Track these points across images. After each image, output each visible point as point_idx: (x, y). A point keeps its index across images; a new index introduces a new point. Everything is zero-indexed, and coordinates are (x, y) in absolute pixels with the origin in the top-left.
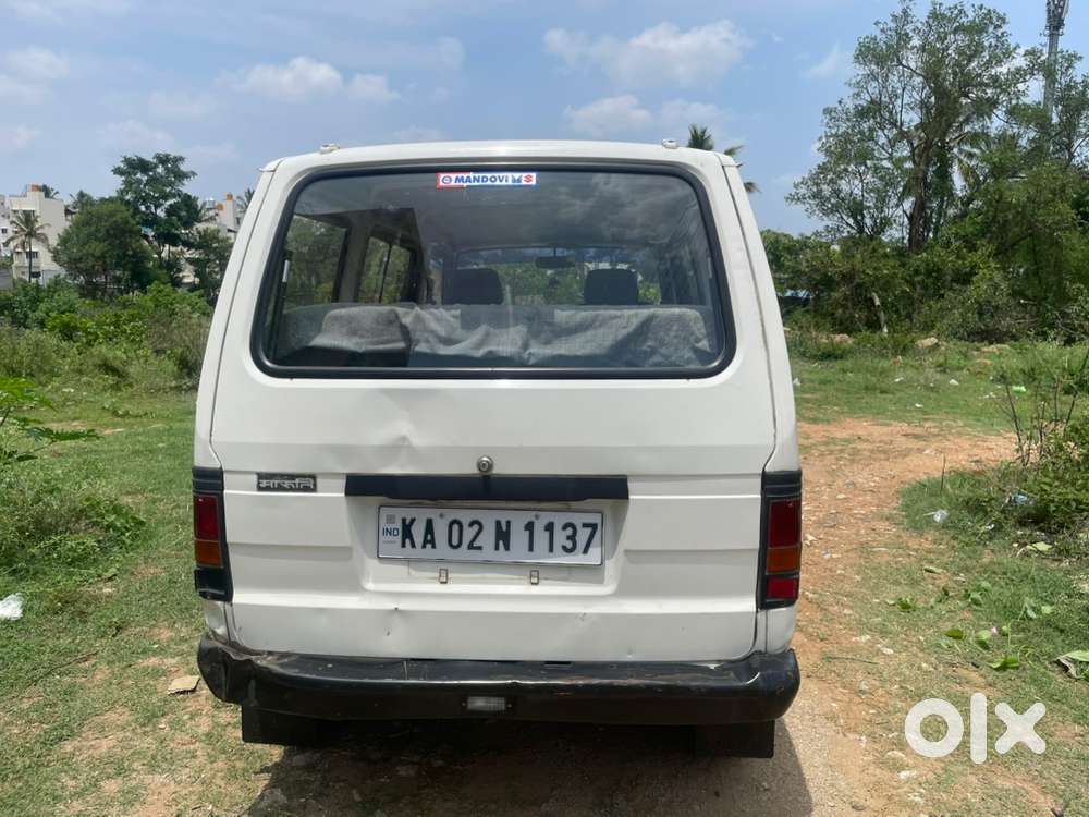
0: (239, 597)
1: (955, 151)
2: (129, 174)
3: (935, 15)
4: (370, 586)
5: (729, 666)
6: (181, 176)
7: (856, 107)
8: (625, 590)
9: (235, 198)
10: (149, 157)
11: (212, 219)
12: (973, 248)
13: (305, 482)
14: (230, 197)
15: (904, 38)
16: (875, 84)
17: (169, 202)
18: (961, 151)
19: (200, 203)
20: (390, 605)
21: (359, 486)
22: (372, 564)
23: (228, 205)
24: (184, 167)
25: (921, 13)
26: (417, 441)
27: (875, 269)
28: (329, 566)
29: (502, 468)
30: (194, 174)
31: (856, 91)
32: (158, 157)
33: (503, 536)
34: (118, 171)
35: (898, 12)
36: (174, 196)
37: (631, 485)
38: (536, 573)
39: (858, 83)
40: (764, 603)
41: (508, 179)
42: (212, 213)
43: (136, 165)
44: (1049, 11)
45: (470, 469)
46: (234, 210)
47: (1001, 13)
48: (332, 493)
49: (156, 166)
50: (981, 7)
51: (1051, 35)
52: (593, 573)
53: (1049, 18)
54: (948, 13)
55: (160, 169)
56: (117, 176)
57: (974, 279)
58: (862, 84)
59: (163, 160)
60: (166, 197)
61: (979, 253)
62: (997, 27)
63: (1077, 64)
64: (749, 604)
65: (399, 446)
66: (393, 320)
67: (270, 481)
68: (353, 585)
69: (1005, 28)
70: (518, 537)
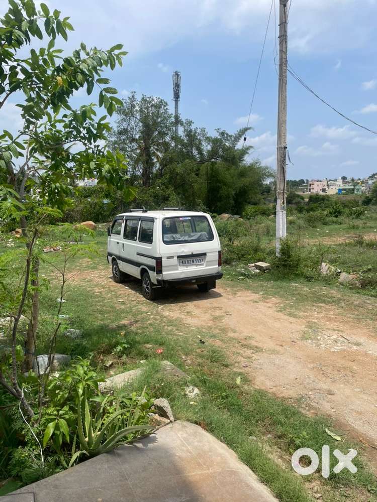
0: (163, 273)
1: (152, 148)
3: (144, 100)
4: (179, 269)
5: (216, 273)
7: (118, 130)
8: (206, 266)
12: (167, 188)
13: (172, 257)
15: (133, 106)
16: (125, 123)
18: (154, 148)
20: (181, 271)
21: (178, 257)
22: (179, 267)
25: (139, 98)
26: (185, 251)
27: (142, 197)
28: (174, 267)
29: (194, 253)
31: (118, 125)
33: (193, 262)
35: (131, 96)
37: (207, 254)
38: (197, 265)
39: (119, 122)
40: (219, 266)
41: (188, 218)
44: (174, 91)
45: (191, 254)
47: (166, 101)
48: (176, 258)
50: (159, 98)
51: (176, 101)
52: (203, 264)
53: (174, 94)
54: (148, 99)
57: (170, 199)
58: (120, 122)
61: (170, 190)
62: (165, 106)
63: (192, 125)
64: (217, 266)
65: (183, 252)
66: (173, 236)
67: (168, 258)
68: (177, 270)
69: (167, 107)
70: (195, 262)
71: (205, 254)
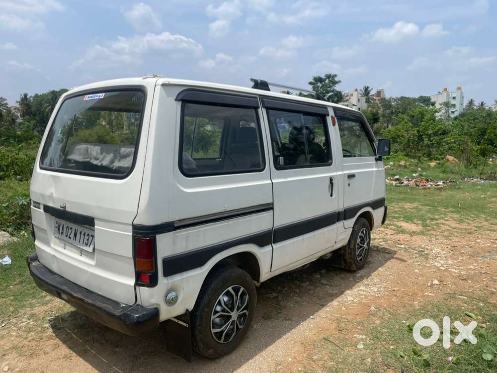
2: (315, 84)
4: (52, 245)
6: (335, 83)
8: (99, 265)
9: (358, 90)
10: (323, 77)
11: (347, 100)
13: (39, 206)
14: (356, 90)
17: (329, 95)
19: (343, 93)
22: (53, 238)
23: (355, 94)
24: (336, 79)
30: (340, 81)
32: (326, 76)
34: (311, 83)
36: (331, 92)
37: (96, 222)
40: (138, 284)
42: (347, 98)
43: (319, 80)
46: (358, 95)
49: (326, 80)
52: (92, 256)
55: (327, 81)
56: (310, 86)
59: (328, 77)
60: (328, 92)
64: (131, 282)
67: (34, 204)
71: (88, 222)
